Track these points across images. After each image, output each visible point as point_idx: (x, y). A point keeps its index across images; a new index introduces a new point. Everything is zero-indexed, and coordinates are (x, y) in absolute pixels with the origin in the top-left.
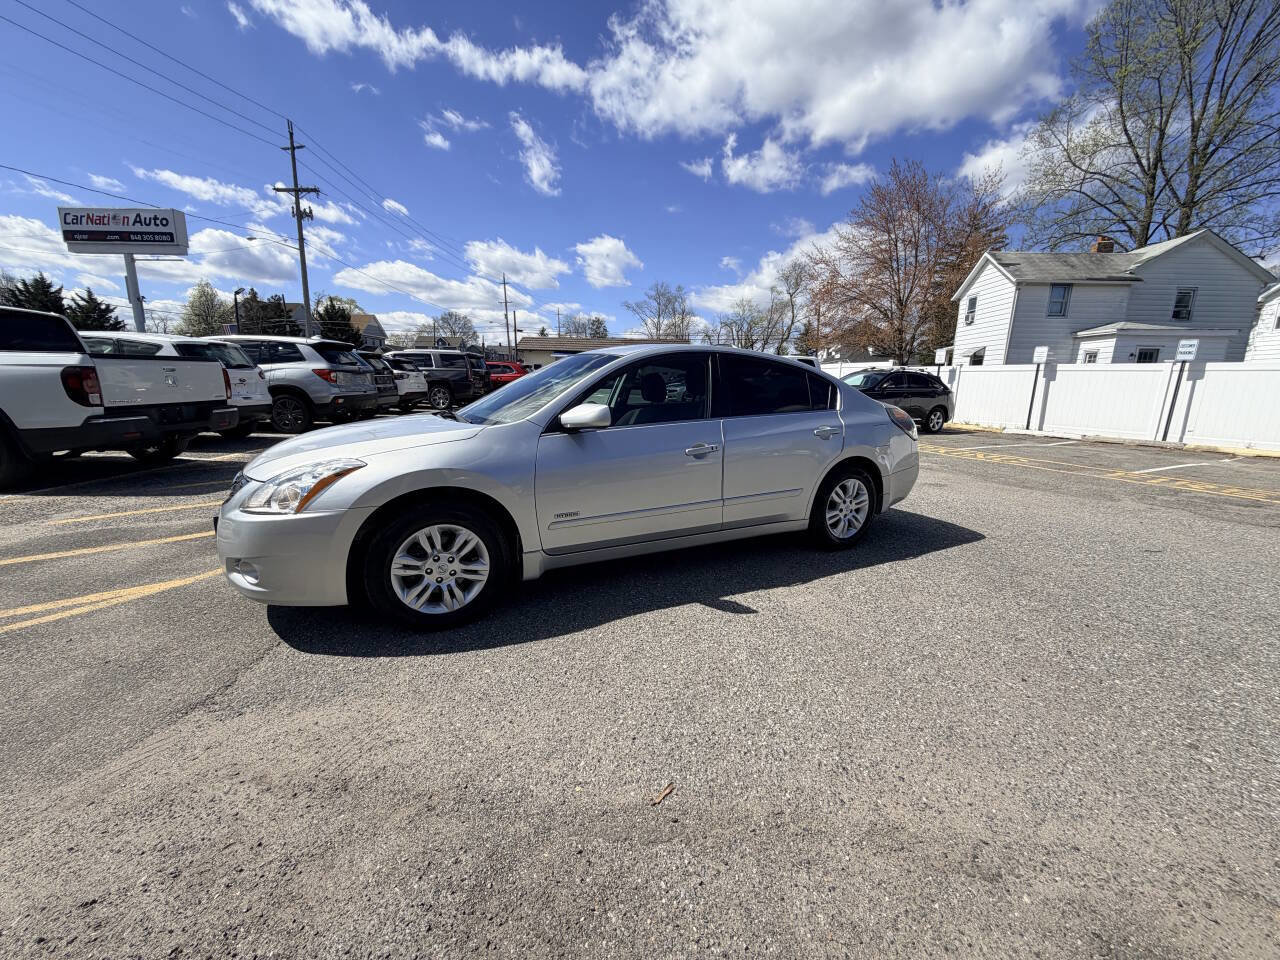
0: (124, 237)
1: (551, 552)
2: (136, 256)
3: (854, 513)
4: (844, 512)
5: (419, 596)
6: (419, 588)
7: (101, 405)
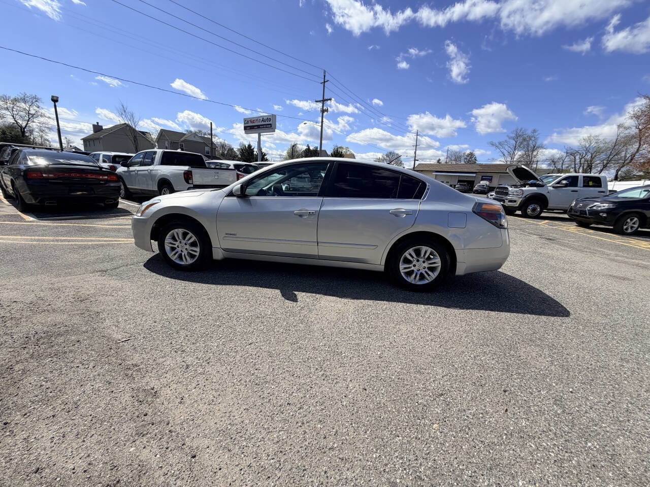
0: (258, 127)
1: (225, 250)
2: (261, 134)
3: (426, 270)
4: (417, 267)
5: (175, 254)
6: (174, 252)
7: (192, 184)
